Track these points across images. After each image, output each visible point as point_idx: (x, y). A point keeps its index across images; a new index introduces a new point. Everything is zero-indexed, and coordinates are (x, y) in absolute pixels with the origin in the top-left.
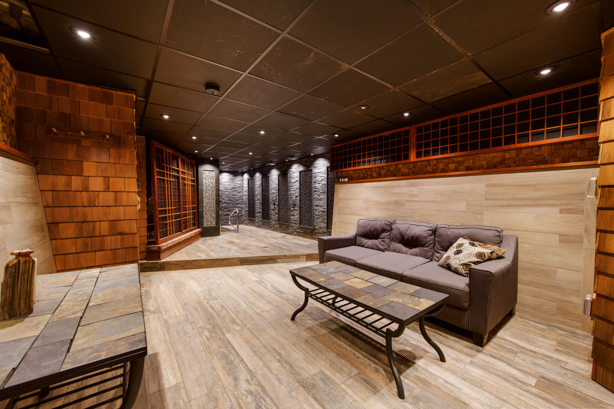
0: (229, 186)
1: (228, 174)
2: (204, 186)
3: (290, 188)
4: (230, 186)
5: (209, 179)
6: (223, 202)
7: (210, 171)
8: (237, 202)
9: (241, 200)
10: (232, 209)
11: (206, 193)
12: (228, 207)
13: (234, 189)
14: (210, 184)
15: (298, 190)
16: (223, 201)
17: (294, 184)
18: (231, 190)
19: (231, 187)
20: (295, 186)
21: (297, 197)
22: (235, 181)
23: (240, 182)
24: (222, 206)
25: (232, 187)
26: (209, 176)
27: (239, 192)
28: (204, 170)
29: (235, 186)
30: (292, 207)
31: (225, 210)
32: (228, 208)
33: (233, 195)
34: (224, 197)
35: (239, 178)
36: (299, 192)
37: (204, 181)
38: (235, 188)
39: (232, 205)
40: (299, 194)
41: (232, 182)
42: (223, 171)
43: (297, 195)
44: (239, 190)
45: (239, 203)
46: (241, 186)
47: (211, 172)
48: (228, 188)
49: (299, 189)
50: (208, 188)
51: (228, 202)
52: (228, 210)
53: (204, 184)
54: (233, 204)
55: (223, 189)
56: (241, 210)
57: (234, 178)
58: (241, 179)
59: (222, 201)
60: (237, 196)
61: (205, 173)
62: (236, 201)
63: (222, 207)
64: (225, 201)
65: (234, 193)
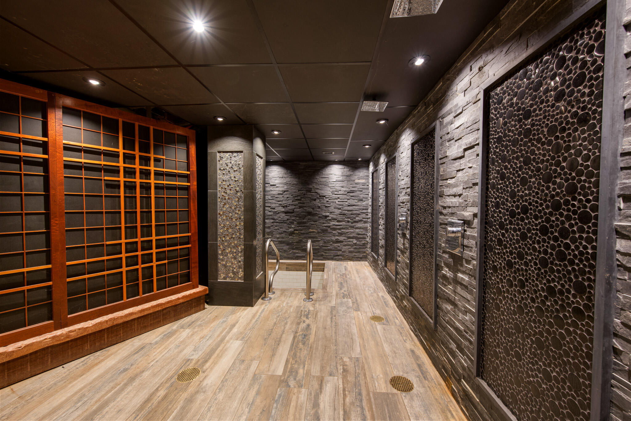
0: (342, 189)
1: (340, 167)
2: (219, 189)
3: (441, 183)
4: (344, 189)
5: (231, 171)
6: (330, 218)
7: (232, 152)
8: (357, 218)
9: (364, 216)
10: (347, 231)
11: (225, 204)
12: (338, 227)
13: (351, 194)
14: (231, 182)
15: (475, 194)
16: (330, 216)
17: (457, 165)
18: (345, 196)
19: (345, 191)
20: (460, 174)
21: (467, 223)
22: (353, 179)
23: (363, 181)
24: (329, 225)
25: (347, 189)
26: (230, 165)
27: (362, 200)
28: (219, 152)
29: (354, 189)
30: (447, 265)
31: (334, 232)
32: (340, 229)
33: (349, 206)
34: (332, 209)
35: (361, 173)
36: (478, 200)
37: (220, 176)
38: (353, 192)
39: (348, 224)
40: (476, 210)
41: (348, 181)
42: (331, 161)
43: (468, 214)
44: (362, 196)
45: (361, 221)
46: (366, 187)
47: (235, 154)
48: (340, 193)
49: (478, 189)
50: (228, 192)
51: (340, 218)
52: (339, 233)
53: (219, 182)
54: (348, 222)
55: (331, 194)
56: (363, 233)
57: (352, 173)
58: (366, 174)
59: (328, 216)
60: (357, 207)
61: (221, 158)
62: (354, 216)
63: (329, 227)
64: (335, 217)
65: (352, 202)
